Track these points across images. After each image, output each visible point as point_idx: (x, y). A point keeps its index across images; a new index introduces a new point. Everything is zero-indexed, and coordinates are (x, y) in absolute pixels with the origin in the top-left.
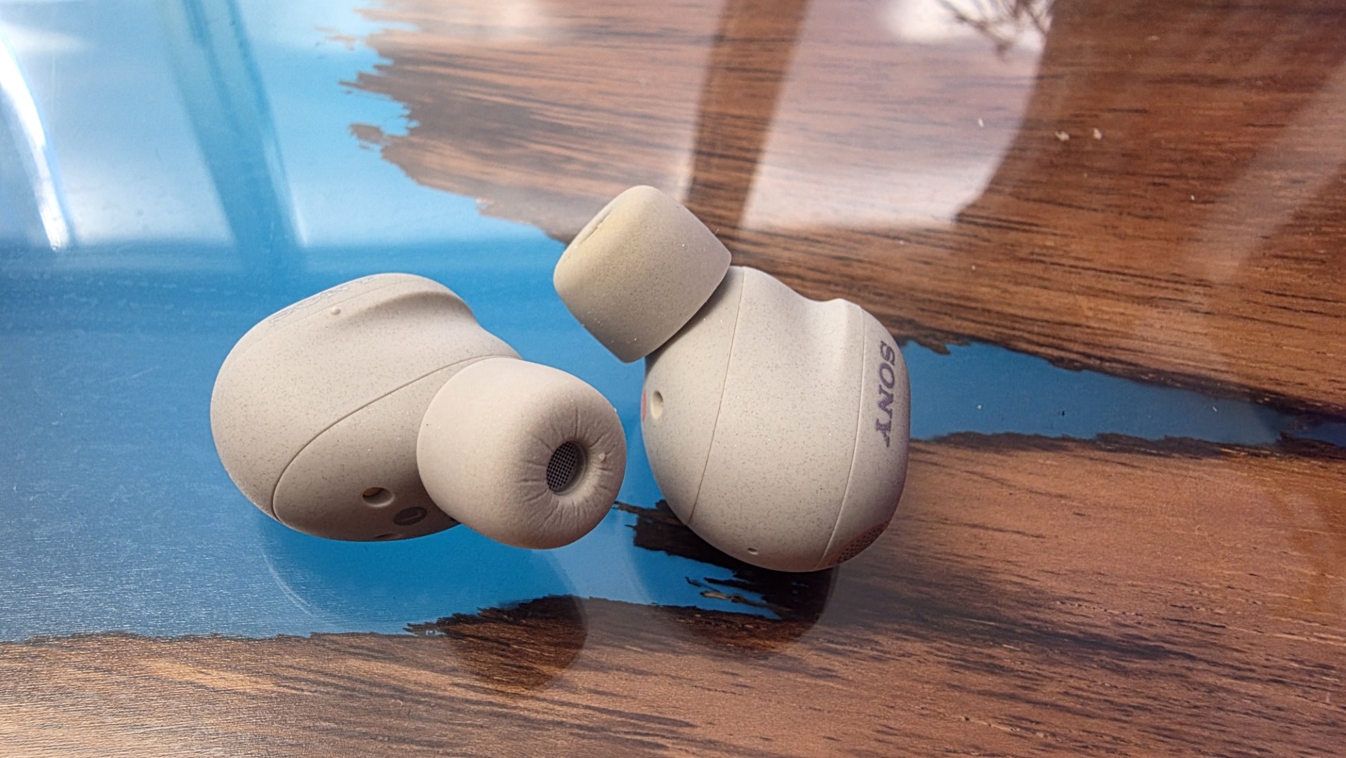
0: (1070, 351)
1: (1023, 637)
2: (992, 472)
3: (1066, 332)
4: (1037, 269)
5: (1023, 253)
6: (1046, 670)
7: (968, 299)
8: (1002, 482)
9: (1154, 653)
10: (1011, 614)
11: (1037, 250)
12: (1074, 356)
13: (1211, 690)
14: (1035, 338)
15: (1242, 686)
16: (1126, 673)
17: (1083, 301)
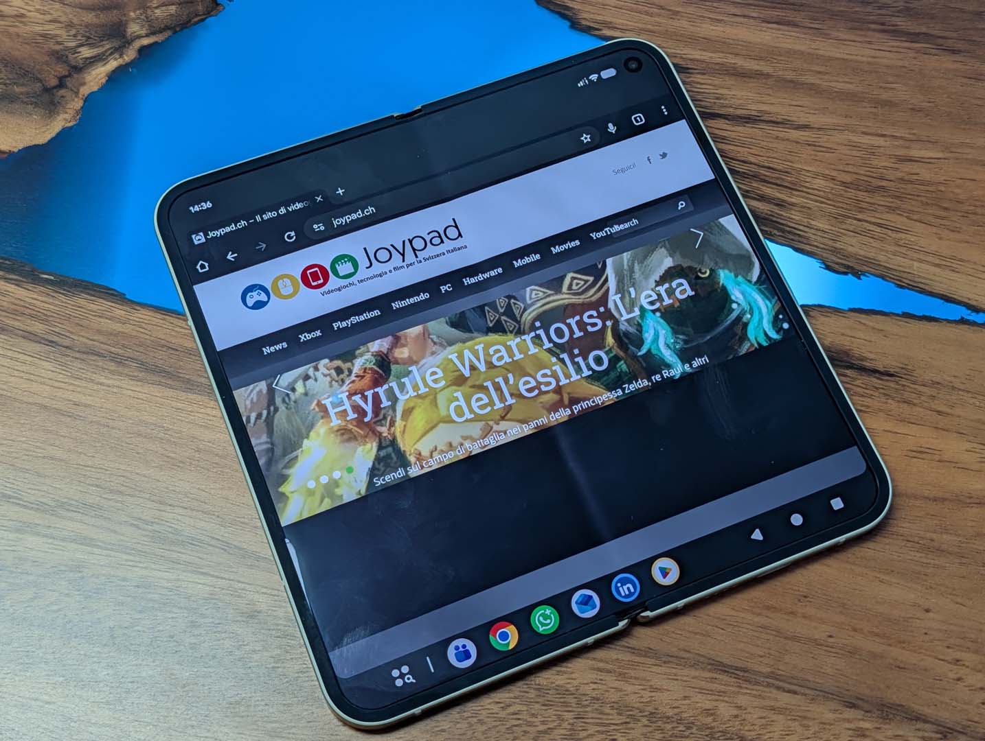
0: (904, 283)
1: (855, 368)
2: (863, 321)
3: (905, 275)
4: (903, 250)
5: (901, 243)
6: (859, 377)
7: (875, 260)
8: (864, 324)
9: (892, 375)
10: (854, 362)
11: (907, 242)
12: (904, 284)
13: (904, 386)
14: (893, 277)
15: (912, 386)
16: (882, 380)
17: (916, 264)
